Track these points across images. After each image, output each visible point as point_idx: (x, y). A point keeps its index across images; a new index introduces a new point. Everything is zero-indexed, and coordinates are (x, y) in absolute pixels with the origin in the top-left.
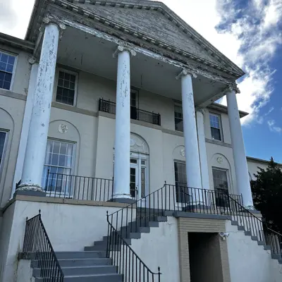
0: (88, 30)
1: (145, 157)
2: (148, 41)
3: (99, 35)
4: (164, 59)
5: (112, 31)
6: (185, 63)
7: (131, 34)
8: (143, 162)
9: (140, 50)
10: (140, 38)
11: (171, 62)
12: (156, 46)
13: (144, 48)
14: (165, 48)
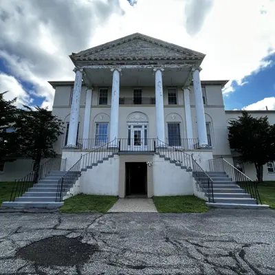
1: (146, 124)
2: (129, 59)
4: (140, 66)
6: (156, 64)
7: (118, 60)
8: (146, 127)
9: (124, 66)
10: (123, 60)
11: (145, 66)
12: (134, 61)
13: (127, 64)
14: (140, 59)
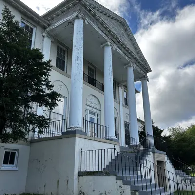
0: (96, 28)
3: (101, 33)
4: (124, 55)
5: (105, 31)
6: (131, 59)
8: (97, 115)
11: (126, 57)
